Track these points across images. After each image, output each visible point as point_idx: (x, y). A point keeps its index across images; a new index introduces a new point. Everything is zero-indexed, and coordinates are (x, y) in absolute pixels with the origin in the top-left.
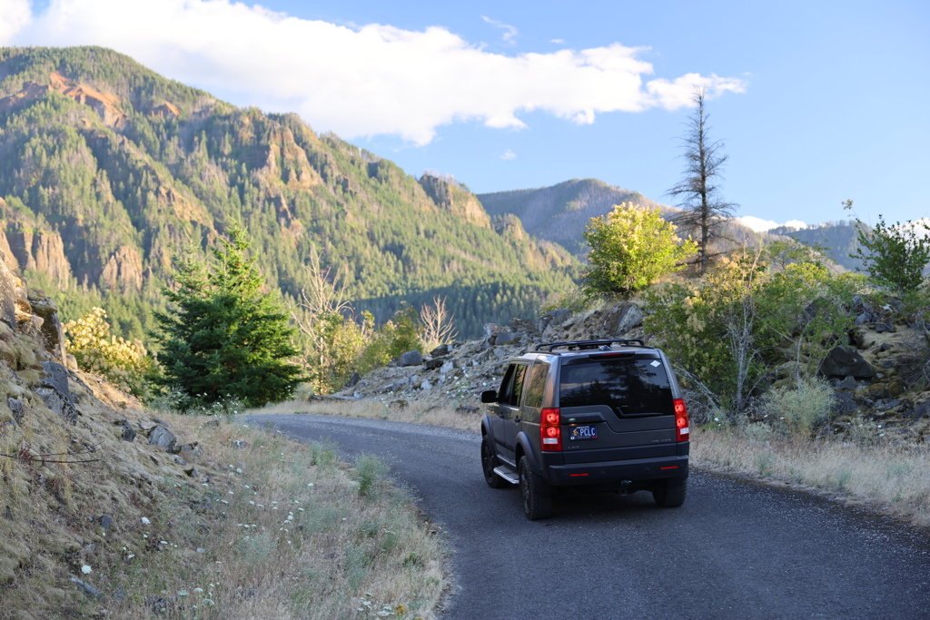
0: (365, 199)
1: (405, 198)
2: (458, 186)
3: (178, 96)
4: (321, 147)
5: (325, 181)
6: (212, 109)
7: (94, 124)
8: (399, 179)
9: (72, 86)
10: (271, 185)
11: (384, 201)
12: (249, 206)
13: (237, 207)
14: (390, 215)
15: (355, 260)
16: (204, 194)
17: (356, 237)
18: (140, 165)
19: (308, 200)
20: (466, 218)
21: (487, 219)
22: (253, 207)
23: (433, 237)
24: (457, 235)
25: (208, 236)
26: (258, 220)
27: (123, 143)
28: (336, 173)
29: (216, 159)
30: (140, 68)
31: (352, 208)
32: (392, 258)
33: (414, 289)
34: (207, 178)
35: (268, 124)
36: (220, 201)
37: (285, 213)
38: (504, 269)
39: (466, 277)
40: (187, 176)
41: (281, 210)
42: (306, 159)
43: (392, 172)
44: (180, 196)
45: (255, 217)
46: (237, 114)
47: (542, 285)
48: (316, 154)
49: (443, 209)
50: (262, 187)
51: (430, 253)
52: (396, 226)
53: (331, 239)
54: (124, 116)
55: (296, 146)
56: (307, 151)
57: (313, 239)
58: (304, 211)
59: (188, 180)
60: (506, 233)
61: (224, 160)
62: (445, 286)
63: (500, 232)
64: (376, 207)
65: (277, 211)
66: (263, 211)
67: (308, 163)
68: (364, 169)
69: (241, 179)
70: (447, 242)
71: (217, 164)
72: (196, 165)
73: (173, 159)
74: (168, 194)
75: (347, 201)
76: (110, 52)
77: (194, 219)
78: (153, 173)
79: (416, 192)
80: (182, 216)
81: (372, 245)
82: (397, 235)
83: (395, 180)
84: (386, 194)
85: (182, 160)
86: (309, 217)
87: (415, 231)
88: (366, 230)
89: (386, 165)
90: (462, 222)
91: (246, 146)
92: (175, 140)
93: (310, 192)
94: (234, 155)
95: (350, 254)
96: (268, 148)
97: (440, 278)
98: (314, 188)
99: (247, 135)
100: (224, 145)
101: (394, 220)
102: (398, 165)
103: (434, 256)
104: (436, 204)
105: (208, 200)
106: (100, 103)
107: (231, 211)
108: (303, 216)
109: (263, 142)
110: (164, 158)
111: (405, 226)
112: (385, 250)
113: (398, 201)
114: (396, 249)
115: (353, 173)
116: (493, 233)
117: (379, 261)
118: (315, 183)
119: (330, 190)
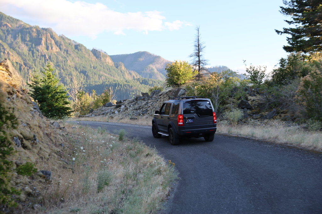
0: (74, 56)
1: (87, 56)
2: (104, 53)
3: (11, 21)
4: (59, 39)
5: (61, 50)
6: (23, 26)
8: (85, 50)
10: (43, 51)
11: (80, 57)
12: (35, 58)
13: (31, 58)
14: (82, 61)
15: (71, 75)
16: (20, 53)
17: (71, 68)
19: (55, 56)
20: (106, 63)
21: (113, 63)
22: (37, 58)
23: (96, 69)
24: (104, 68)
25: (22, 67)
26: (38, 62)
28: (64, 48)
29: (24, 42)
31: (69, 59)
32: (83, 75)
33: (90, 85)
34: (21, 48)
35: (41, 31)
36: (26, 56)
38: (119, 79)
39: (106, 81)
40: (14, 47)
41: (46, 59)
42: (54, 43)
43: (83, 48)
44: (12, 54)
45: (37, 61)
46: (31, 28)
47: (130, 84)
48: (57, 41)
49: (99, 60)
50: (40, 52)
51: (95, 74)
52: (84, 65)
53: (63, 69)
55: (51, 39)
56: (55, 41)
57: (57, 69)
58: (54, 60)
59: (14, 49)
60: (119, 68)
61: (27, 42)
62: (100, 84)
63: (117, 67)
64: (77, 59)
65: (45, 59)
66: (40, 59)
67: (55, 44)
68: (73, 46)
69: (33, 49)
70: (100, 70)
71: (24, 44)
72: (17, 44)
73: (9, 42)
74: (8, 53)
75: (68, 56)
77: (17, 61)
78: (3, 46)
79: (90, 54)
80: (13, 61)
81: (76, 71)
82: (84, 68)
83: (83, 50)
84: (81, 55)
85: (12, 42)
86: (55, 61)
87: (90, 67)
88: (74, 66)
89: (81, 46)
90: (105, 64)
91: (34, 38)
92: (10, 35)
93: (56, 53)
94: (29, 41)
95: (69, 74)
96: (41, 39)
97: (98, 82)
98: (57, 52)
99: (34, 35)
100: (27, 38)
101: (83, 63)
102: (84, 45)
103: (96, 75)
104: (97, 58)
105: (21, 55)
107: (29, 59)
108: (53, 61)
109: (40, 37)
110: (6, 41)
111: (87, 65)
112: (80, 72)
113: (84, 57)
114: (84, 72)
116: (115, 68)
117: (78, 76)
118: (57, 51)
119: (62, 53)
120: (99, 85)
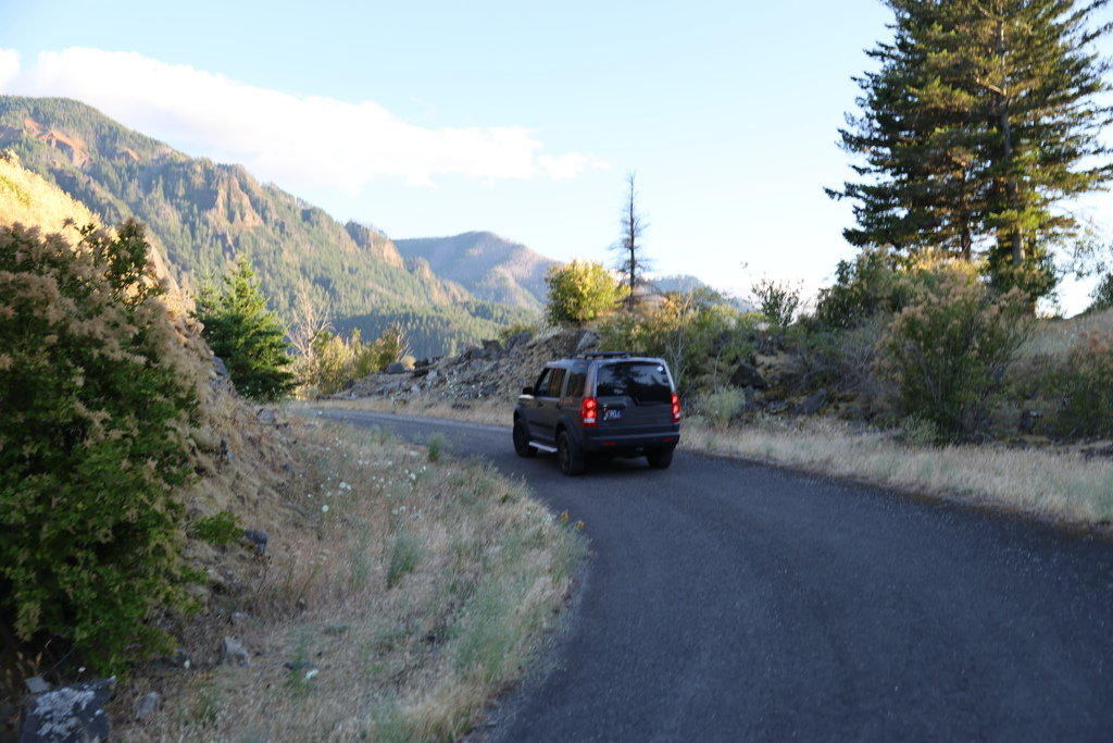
0: (299, 239)
1: (333, 240)
2: (378, 233)
3: (139, 145)
4: (263, 194)
5: (266, 223)
6: (168, 157)
7: (63, 165)
8: (328, 224)
9: (45, 131)
10: (219, 224)
11: (315, 242)
12: (199, 241)
13: (188, 241)
14: (320, 254)
15: (289, 290)
16: (160, 229)
17: (291, 270)
18: (104, 201)
19: (250, 238)
20: (383, 258)
21: (401, 260)
22: (202, 241)
23: (355, 273)
24: (376, 273)
26: (206, 253)
27: (89, 182)
28: (275, 217)
29: (171, 200)
30: (105, 119)
31: (287, 247)
32: (320, 290)
33: (340, 316)
34: (162, 216)
35: (217, 173)
36: (174, 236)
37: (230, 249)
38: (414, 302)
39: (382, 307)
41: (227, 245)
42: (249, 204)
43: (323, 218)
45: (204, 251)
46: (190, 163)
47: (445, 316)
48: (258, 200)
49: (365, 250)
50: (210, 225)
51: (353, 286)
52: (325, 263)
53: (270, 271)
54: (91, 160)
55: (241, 192)
56: (250, 197)
58: (246, 247)
60: (417, 272)
61: (178, 201)
62: (365, 314)
63: (411, 271)
64: (308, 246)
65: (224, 246)
66: (211, 245)
67: (251, 208)
68: (298, 214)
69: (193, 217)
70: (367, 278)
71: (172, 205)
72: (153, 204)
73: (133, 198)
75: (283, 240)
76: (79, 104)
78: (116, 209)
79: (342, 236)
81: (304, 278)
82: (325, 270)
83: (325, 225)
84: (317, 236)
85: (141, 199)
86: (251, 251)
87: (340, 268)
88: (299, 266)
89: (318, 212)
90: (380, 262)
91: (198, 190)
92: (136, 182)
93: (252, 231)
94: (186, 197)
95: (285, 284)
96: (216, 193)
97: (360, 308)
98: (256, 229)
99: (199, 181)
100: (179, 189)
101: (323, 258)
102: (327, 212)
103: (356, 289)
104: (359, 246)
106: (70, 147)
107: (183, 245)
108: (246, 251)
109: (212, 187)
110: (125, 196)
111: (332, 263)
112: (315, 282)
113: (327, 242)
114: (324, 282)
115: (289, 218)
116: (405, 272)
117: (310, 291)
118: (257, 224)
119: (270, 231)
120: (361, 317)
